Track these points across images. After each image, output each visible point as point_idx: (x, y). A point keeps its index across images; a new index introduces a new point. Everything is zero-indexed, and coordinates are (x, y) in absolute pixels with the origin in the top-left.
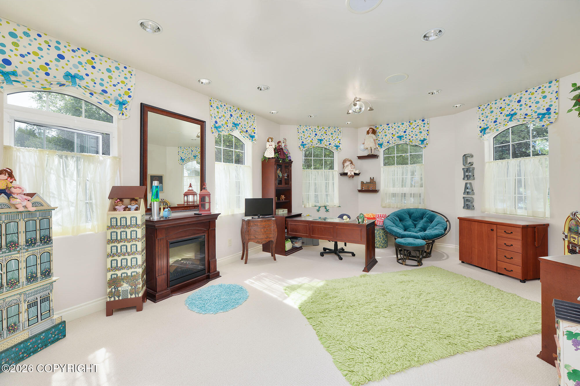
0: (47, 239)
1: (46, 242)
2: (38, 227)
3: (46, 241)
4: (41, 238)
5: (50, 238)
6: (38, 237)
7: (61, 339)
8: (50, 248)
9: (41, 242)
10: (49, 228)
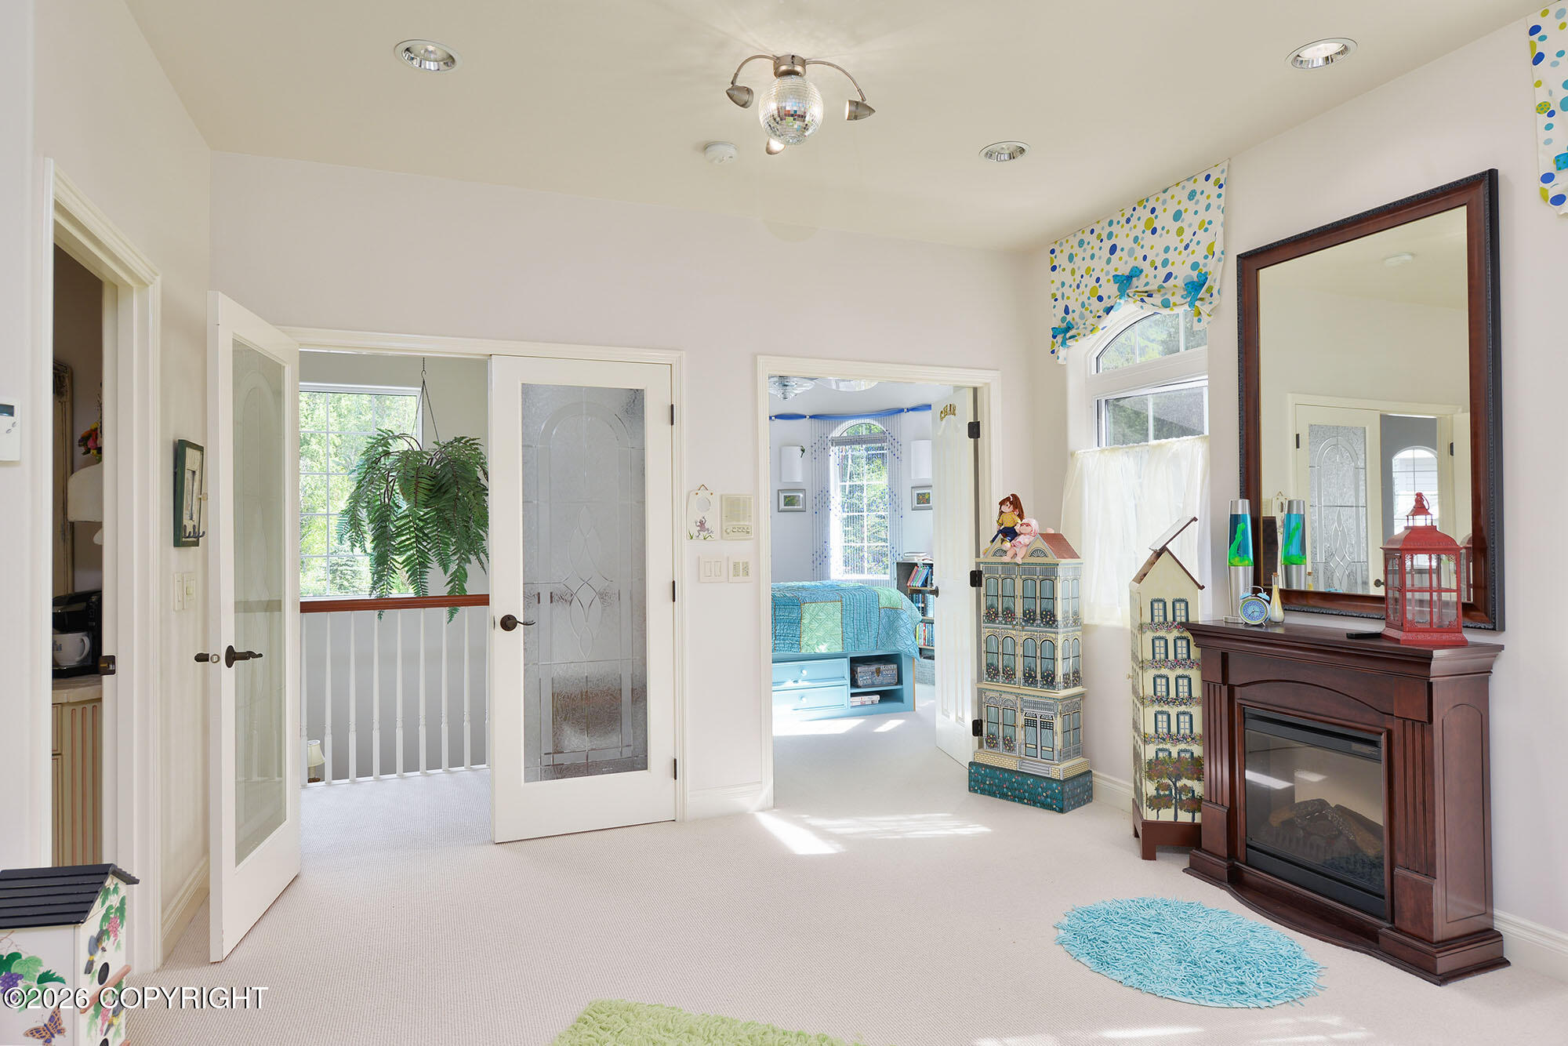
0: (1050, 618)
1: (1048, 623)
2: (1038, 594)
3: (1049, 621)
4: (1041, 614)
5: (1054, 616)
6: (1038, 611)
7: (1054, 810)
8: (1053, 635)
9: (1042, 621)
10: (1053, 599)
